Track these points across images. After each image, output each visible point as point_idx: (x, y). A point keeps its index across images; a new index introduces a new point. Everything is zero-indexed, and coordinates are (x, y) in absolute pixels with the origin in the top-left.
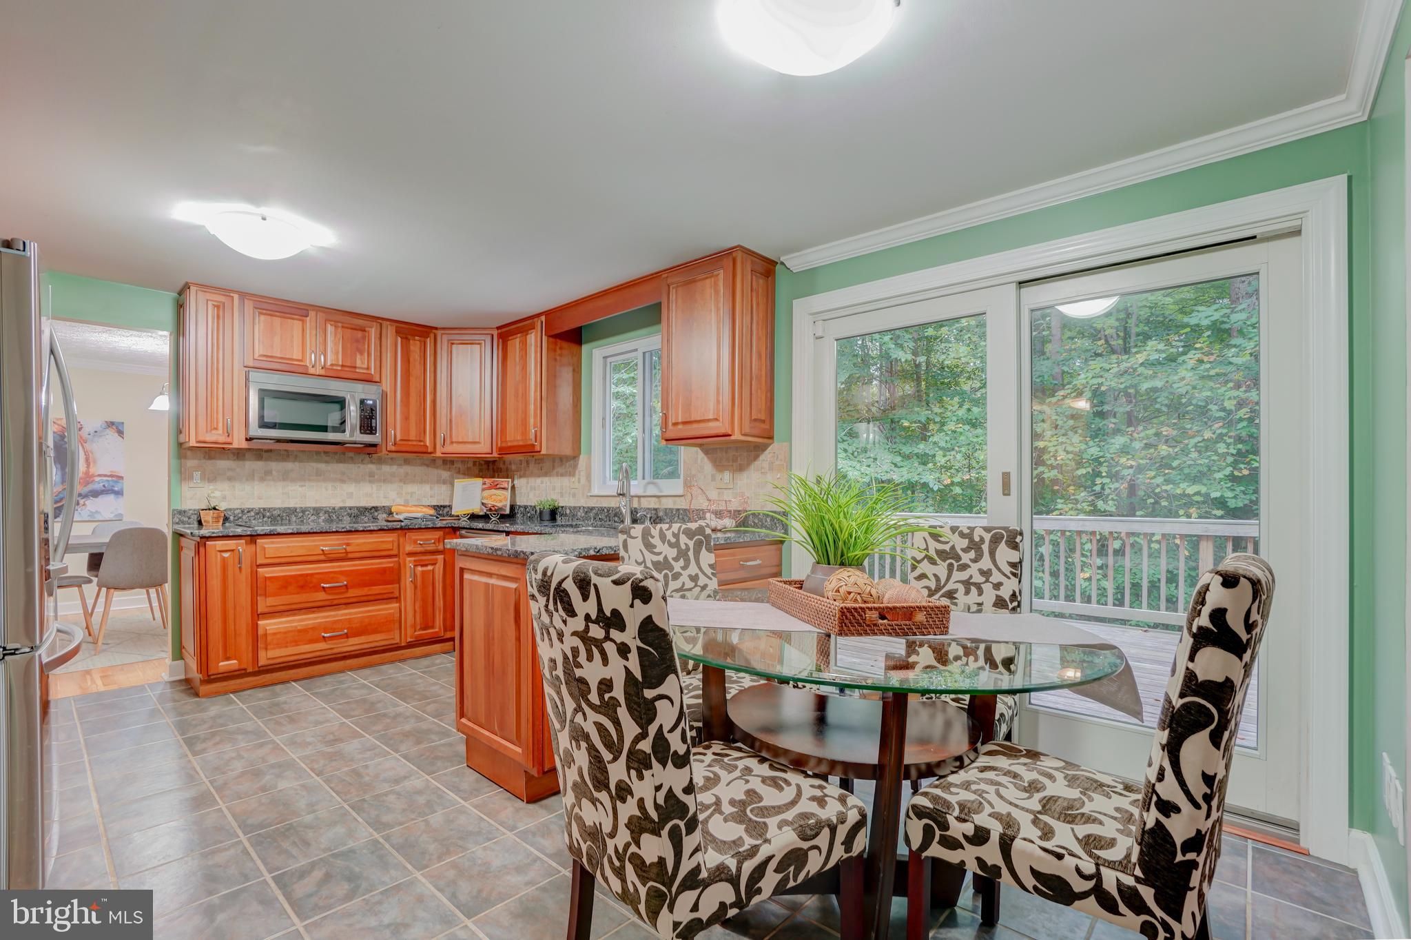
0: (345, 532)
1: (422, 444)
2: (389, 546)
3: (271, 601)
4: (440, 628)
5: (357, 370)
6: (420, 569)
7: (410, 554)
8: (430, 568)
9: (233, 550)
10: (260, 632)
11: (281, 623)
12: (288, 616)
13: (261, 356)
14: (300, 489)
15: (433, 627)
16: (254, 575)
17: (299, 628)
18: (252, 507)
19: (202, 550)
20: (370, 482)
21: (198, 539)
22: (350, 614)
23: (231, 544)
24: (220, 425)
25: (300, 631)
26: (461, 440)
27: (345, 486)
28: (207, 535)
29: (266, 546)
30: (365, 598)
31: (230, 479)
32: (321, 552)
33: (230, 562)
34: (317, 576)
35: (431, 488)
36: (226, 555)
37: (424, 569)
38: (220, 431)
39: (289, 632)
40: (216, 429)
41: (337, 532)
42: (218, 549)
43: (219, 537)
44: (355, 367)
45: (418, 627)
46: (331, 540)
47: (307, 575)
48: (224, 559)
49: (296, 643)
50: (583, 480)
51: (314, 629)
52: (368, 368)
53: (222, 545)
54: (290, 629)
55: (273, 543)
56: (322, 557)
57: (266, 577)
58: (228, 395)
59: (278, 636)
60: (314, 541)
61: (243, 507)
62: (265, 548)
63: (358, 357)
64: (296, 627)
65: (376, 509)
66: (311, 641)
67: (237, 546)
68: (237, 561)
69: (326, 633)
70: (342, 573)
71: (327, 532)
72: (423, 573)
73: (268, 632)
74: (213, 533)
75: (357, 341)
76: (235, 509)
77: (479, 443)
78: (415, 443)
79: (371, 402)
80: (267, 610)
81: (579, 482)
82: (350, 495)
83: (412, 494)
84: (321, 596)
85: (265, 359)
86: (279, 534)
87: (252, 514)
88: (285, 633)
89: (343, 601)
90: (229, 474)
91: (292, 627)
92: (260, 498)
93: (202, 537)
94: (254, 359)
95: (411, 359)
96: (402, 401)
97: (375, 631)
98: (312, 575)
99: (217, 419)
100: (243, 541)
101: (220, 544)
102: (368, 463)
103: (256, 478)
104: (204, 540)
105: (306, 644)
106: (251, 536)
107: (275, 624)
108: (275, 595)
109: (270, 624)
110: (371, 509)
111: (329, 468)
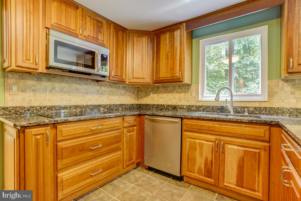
0: (101, 119)
1: (122, 78)
2: (118, 124)
3: (65, 161)
4: (135, 160)
5: (99, 41)
6: (129, 134)
7: (126, 127)
8: (132, 133)
9: (43, 134)
10: (59, 180)
11: (71, 173)
12: (73, 168)
13: (55, 23)
14: (68, 97)
15: (132, 160)
16: (56, 147)
17: (79, 173)
18: (45, 105)
19: (22, 135)
20: (97, 94)
21: (19, 128)
22: (102, 160)
23: (41, 130)
24: (32, 58)
25: (80, 175)
26: (137, 77)
27: (87, 96)
28: (26, 125)
29: (63, 129)
30: (109, 151)
31: (34, 91)
32: (90, 130)
33: (41, 141)
34: (88, 144)
35: (119, 97)
36: (38, 137)
37: (130, 134)
38: (31, 62)
39: (75, 177)
40: (28, 60)
41: (98, 119)
42: (33, 134)
43: (34, 126)
44: (98, 39)
45: (128, 161)
46: (95, 123)
47: (84, 144)
48: (37, 140)
49: (78, 182)
50: (194, 94)
51: (87, 172)
52: (103, 41)
53: (36, 131)
54: (75, 175)
55: (66, 127)
56: (91, 133)
57: (62, 148)
58: (36, 41)
59: (69, 181)
60: (87, 125)
61: (41, 105)
62: (62, 130)
63: (99, 34)
64: (78, 173)
65: (100, 106)
66: (85, 179)
67: (45, 131)
68: (45, 140)
69: (92, 173)
70: (99, 140)
71: (93, 119)
72: (130, 135)
73: (64, 180)
74: (30, 124)
75: (99, 27)
76: (36, 107)
77: (145, 78)
78: (119, 77)
79: (105, 56)
80: (63, 167)
81: (191, 95)
82: (90, 100)
83: (112, 99)
84: (90, 154)
85: (57, 25)
86: (70, 122)
87: (46, 109)
88: (73, 178)
89: (99, 154)
90: (34, 88)
91: (76, 173)
92: (49, 101)
93: (22, 127)
94: (51, 24)
95: (119, 41)
96: (115, 58)
97: (113, 167)
98: (86, 143)
99: (29, 54)
100: (49, 128)
101: (34, 131)
102: (96, 86)
103: (48, 91)
104: (23, 129)
105: (83, 181)
106: (54, 124)
107: (67, 174)
108: (68, 157)
109: (64, 175)
110: (98, 106)
111: (81, 87)
